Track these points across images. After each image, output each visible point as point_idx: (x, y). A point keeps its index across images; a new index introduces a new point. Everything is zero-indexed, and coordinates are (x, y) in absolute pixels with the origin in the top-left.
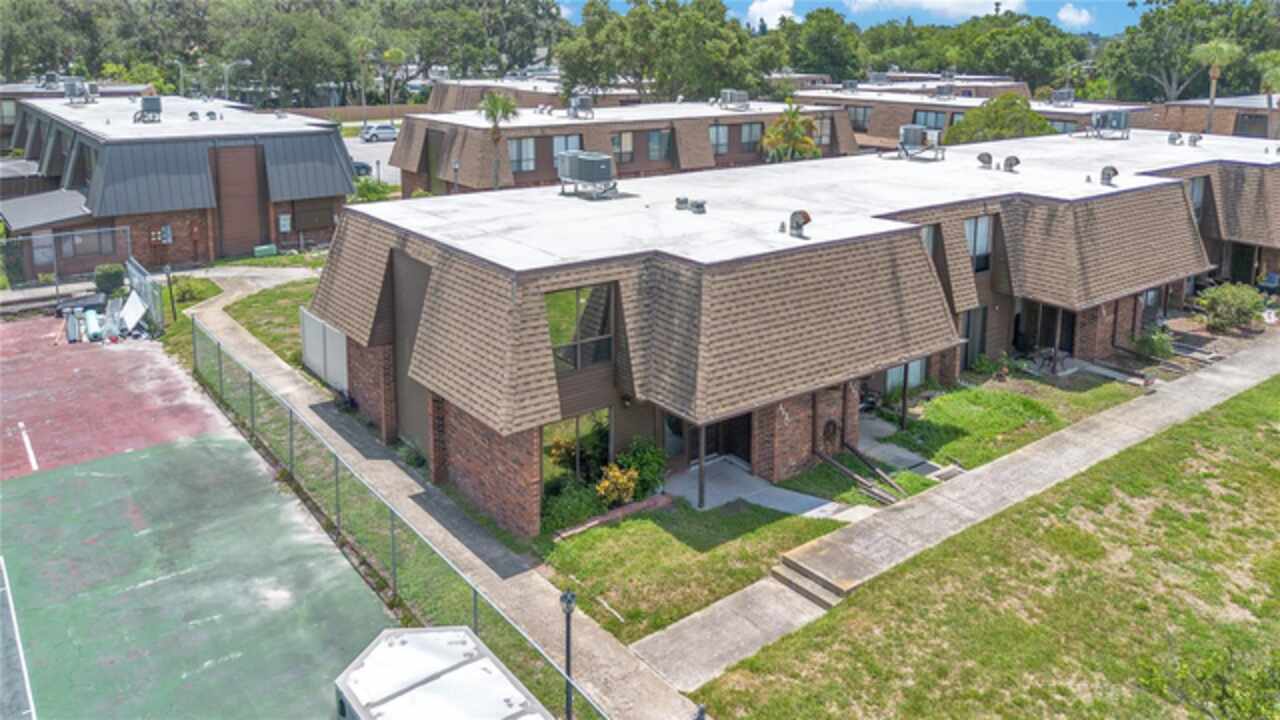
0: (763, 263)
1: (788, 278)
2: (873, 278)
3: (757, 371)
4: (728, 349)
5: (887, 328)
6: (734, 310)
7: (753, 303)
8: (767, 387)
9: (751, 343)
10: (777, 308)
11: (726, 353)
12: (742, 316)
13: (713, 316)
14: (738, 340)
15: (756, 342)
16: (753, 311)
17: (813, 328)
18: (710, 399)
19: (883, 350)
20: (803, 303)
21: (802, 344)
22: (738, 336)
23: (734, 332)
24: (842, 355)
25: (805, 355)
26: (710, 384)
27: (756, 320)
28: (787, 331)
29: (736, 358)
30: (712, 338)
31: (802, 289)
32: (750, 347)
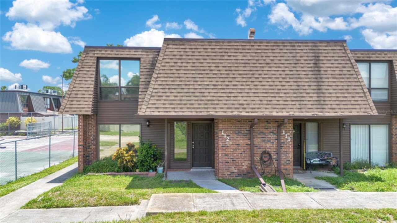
0: (207, 44)
1: (224, 54)
2: (296, 64)
3: (189, 98)
4: (170, 83)
5: (304, 95)
6: (179, 64)
7: (194, 63)
8: (194, 108)
9: (188, 83)
10: (212, 68)
11: (167, 85)
12: (183, 68)
13: (163, 64)
14: (178, 79)
15: (192, 83)
16: (192, 66)
17: (237, 83)
18: (150, 106)
19: (299, 107)
20: (232, 69)
21: (228, 91)
22: (180, 77)
23: (177, 75)
24: (259, 102)
25: (228, 97)
26: (152, 98)
27: (194, 72)
28: (217, 81)
29: (175, 89)
30: (159, 75)
31: (233, 61)
32: (186, 85)
